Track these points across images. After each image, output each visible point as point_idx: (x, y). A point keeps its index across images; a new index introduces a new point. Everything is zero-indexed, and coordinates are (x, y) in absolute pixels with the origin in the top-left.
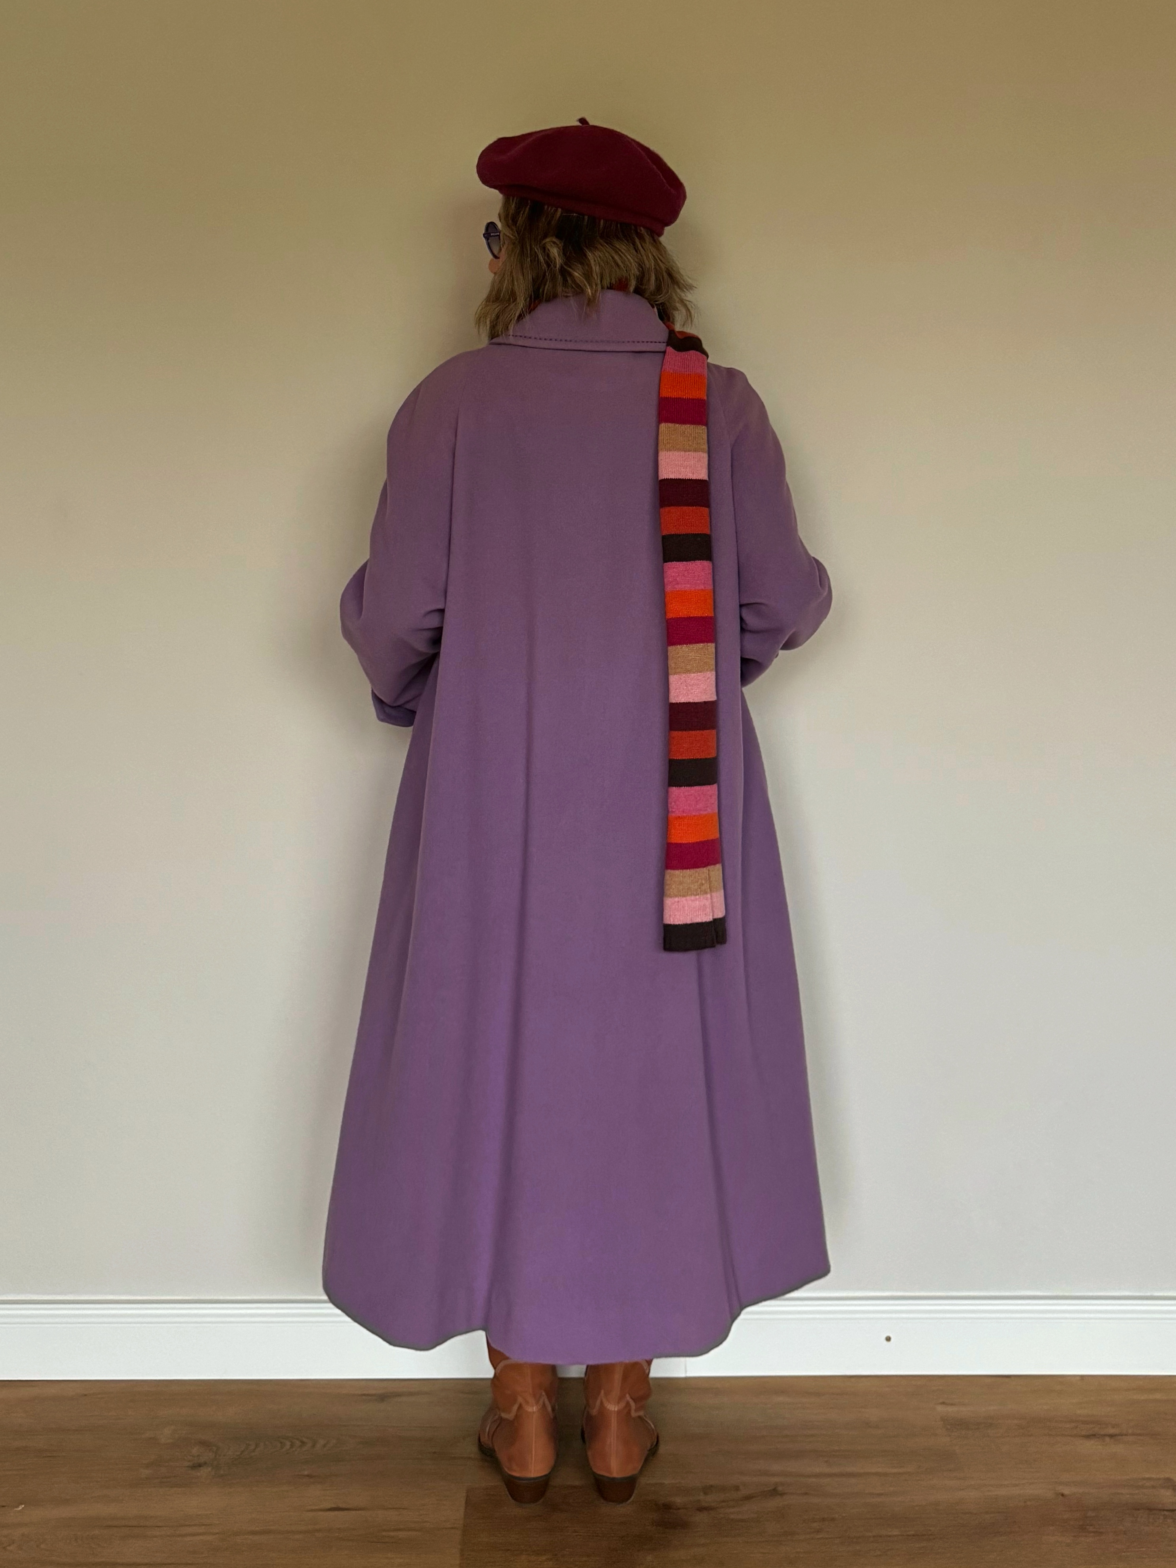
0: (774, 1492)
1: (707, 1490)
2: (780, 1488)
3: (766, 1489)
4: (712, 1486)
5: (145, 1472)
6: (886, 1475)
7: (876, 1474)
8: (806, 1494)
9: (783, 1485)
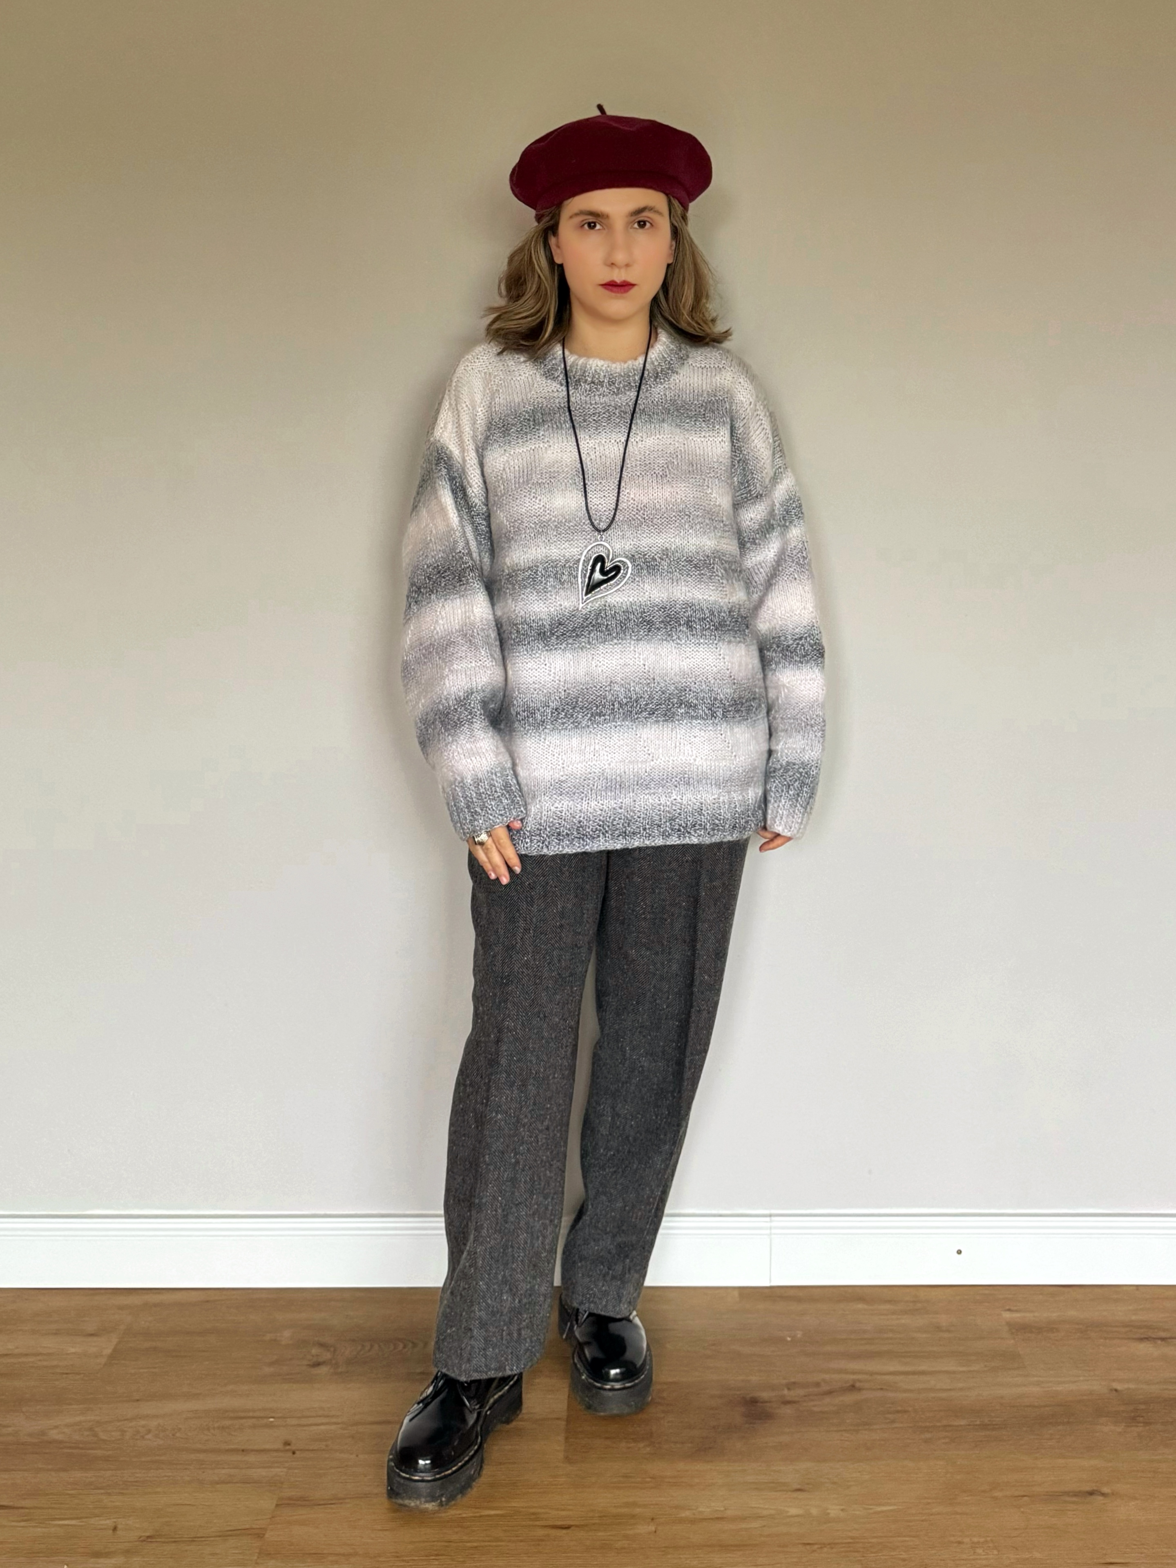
0: (853, 1388)
1: (790, 1386)
2: (858, 1385)
3: (845, 1385)
4: (794, 1383)
5: (268, 1370)
6: (954, 1372)
7: (946, 1372)
8: (882, 1389)
9: (860, 1381)
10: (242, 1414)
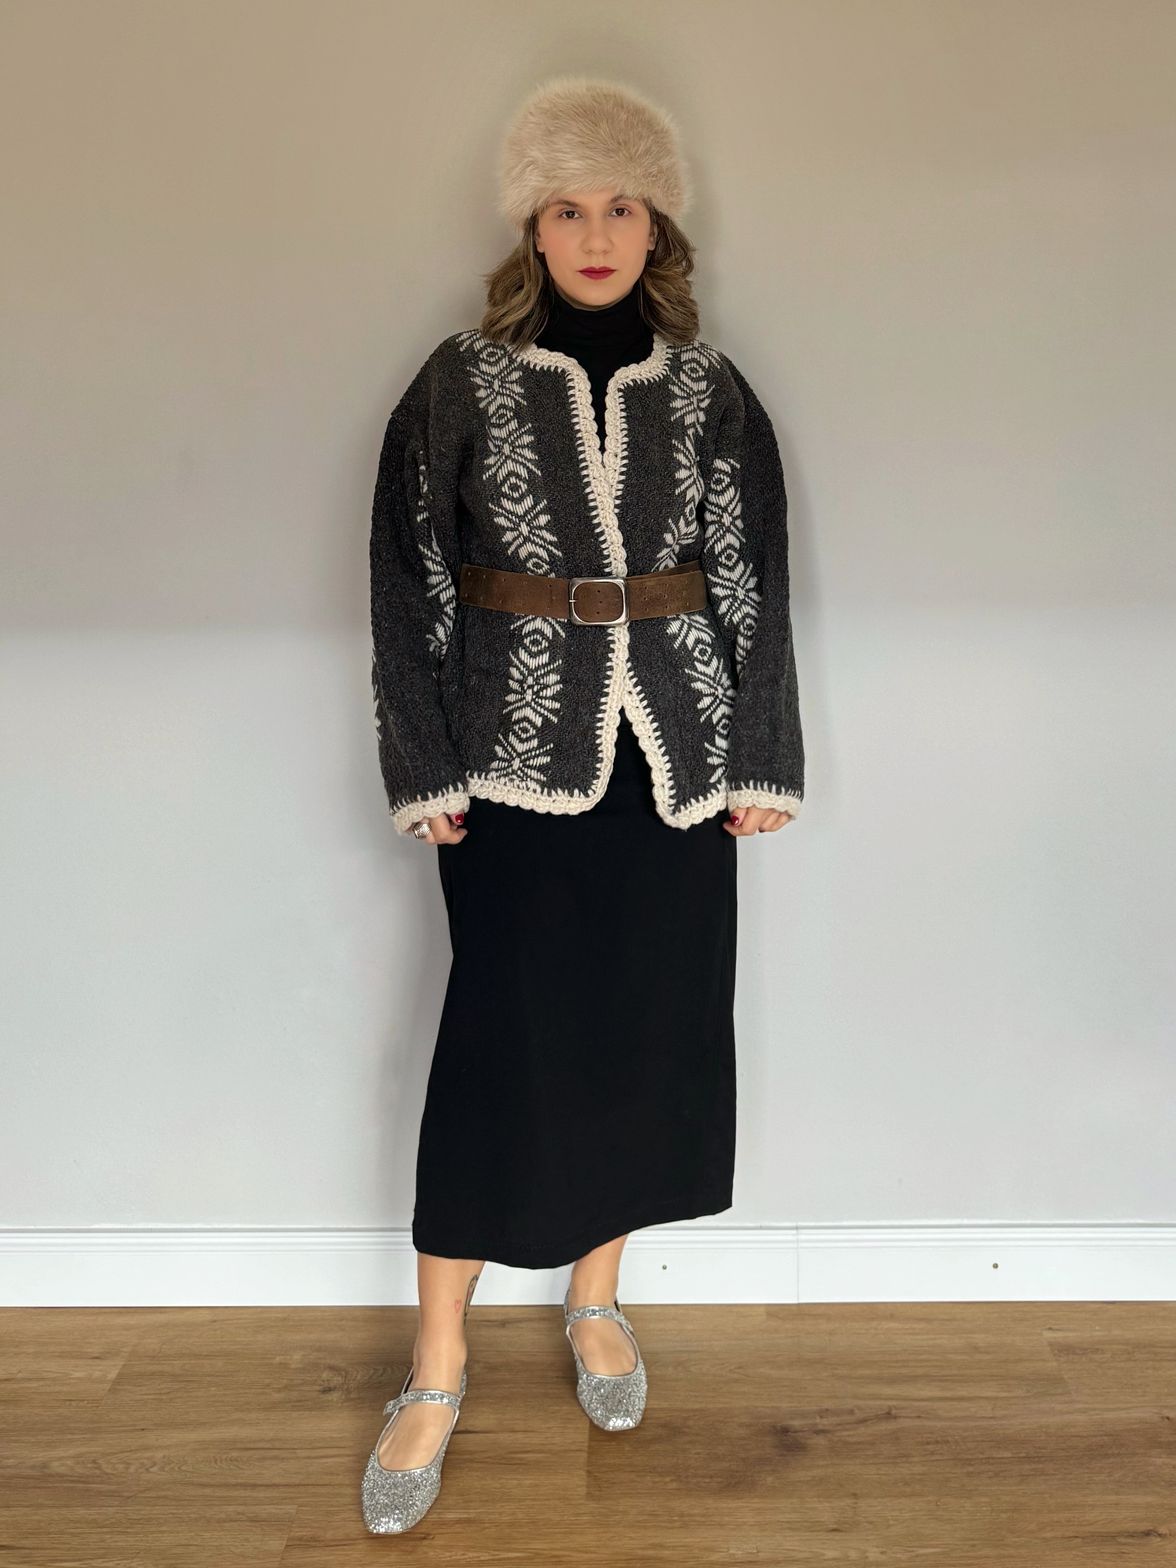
0: (888, 1416)
1: (823, 1413)
2: (894, 1412)
3: (879, 1413)
4: (827, 1410)
5: (277, 1396)
6: (996, 1398)
7: (987, 1398)
8: (919, 1417)
9: (896, 1408)
10: (252, 1446)
